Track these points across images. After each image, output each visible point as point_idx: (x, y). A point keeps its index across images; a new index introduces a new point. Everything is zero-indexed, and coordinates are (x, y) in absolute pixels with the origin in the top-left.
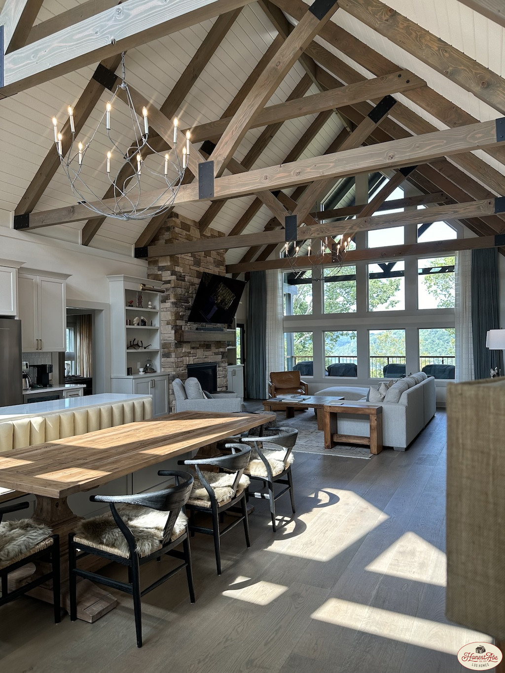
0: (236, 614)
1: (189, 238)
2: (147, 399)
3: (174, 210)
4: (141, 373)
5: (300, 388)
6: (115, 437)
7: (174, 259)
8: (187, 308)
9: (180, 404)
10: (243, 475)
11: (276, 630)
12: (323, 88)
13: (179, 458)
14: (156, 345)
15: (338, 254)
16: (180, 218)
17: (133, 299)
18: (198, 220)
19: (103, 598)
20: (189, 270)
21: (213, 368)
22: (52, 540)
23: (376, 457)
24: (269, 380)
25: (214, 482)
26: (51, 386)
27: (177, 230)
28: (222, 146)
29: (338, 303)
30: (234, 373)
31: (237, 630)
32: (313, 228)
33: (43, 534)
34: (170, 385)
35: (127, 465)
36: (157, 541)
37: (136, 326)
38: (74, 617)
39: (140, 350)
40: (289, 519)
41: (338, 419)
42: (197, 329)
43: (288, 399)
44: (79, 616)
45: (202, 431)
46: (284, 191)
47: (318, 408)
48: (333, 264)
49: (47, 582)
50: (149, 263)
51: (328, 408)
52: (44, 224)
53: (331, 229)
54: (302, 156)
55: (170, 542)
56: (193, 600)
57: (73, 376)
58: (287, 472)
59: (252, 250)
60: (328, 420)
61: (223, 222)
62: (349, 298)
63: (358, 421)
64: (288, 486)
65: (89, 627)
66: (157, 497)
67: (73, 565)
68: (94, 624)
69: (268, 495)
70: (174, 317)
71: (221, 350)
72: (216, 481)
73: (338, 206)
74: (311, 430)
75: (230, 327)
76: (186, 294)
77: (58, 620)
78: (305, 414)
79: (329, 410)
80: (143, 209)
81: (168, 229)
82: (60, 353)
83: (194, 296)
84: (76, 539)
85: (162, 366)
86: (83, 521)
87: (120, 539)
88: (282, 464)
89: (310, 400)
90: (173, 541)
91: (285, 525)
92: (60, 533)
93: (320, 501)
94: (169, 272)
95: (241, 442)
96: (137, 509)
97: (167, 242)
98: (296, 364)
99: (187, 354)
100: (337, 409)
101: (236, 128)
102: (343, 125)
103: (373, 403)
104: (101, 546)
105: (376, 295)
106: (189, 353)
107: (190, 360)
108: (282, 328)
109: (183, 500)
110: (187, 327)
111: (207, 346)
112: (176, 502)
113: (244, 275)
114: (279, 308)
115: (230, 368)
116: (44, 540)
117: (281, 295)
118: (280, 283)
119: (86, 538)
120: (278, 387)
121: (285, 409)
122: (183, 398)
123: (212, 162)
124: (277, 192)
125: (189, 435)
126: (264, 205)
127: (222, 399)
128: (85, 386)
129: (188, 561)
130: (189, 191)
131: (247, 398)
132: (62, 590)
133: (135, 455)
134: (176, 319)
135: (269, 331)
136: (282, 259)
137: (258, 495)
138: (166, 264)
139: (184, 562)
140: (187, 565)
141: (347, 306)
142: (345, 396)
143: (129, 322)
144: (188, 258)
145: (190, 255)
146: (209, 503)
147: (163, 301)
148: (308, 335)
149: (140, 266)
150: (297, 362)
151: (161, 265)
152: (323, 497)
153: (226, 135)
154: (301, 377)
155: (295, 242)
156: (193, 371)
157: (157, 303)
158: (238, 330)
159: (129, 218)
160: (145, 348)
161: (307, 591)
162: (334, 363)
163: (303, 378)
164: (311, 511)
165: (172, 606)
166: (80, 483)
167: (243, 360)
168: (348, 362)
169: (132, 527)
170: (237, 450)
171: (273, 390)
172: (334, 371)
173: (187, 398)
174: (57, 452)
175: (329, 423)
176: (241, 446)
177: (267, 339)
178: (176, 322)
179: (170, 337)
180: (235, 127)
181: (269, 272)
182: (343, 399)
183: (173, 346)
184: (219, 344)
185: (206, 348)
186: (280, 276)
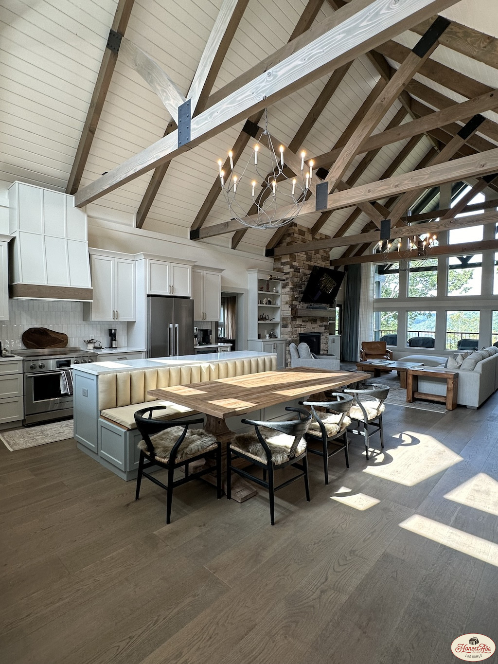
0: (341, 515)
1: (304, 241)
2: (274, 356)
3: (294, 221)
4: (268, 338)
5: (386, 355)
6: (255, 381)
7: (293, 257)
8: (301, 292)
9: (295, 362)
10: (346, 416)
11: (372, 533)
12: (416, 116)
13: (299, 400)
14: (278, 318)
15: (423, 249)
16: (298, 226)
17: (264, 285)
18: (311, 227)
19: (247, 488)
20: (303, 264)
21: (318, 337)
22: (217, 445)
23: (450, 412)
24: (360, 347)
25: (324, 419)
26: (211, 344)
27: (295, 235)
28: (335, 170)
29: (417, 289)
30: (333, 341)
31: (341, 526)
32: (404, 229)
33: (211, 440)
34: (287, 347)
35: (265, 401)
36: (286, 456)
37: (264, 305)
38: (229, 497)
39: (267, 322)
40: (379, 452)
41: (419, 380)
42: (307, 308)
43: (376, 362)
44: (232, 496)
45: (315, 382)
46: (378, 201)
47: (400, 370)
48: (418, 257)
49: (213, 472)
50: (275, 260)
51: (412, 372)
52: (208, 235)
53: (419, 229)
54: (395, 173)
55: (294, 457)
56: (308, 500)
57: (223, 338)
58: (379, 417)
59: (351, 248)
60: (410, 381)
61: (329, 228)
62: (428, 285)
63: (436, 383)
64: (379, 428)
65: (239, 505)
66: (287, 425)
67: (229, 463)
68: (242, 504)
69: (364, 433)
70: (291, 298)
71: (325, 323)
72: (325, 418)
73: (424, 211)
74: (395, 387)
75: (331, 307)
76: (300, 282)
77: (219, 497)
78: (390, 375)
79: (412, 373)
80: (276, 221)
81: (289, 235)
82: (216, 322)
83: (306, 283)
84: (232, 447)
85: (282, 334)
86: (236, 435)
87: (261, 450)
88: (376, 411)
89: (394, 364)
90: (296, 457)
91: (376, 456)
92: (221, 441)
93: (404, 441)
94: (289, 266)
95: (343, 392)
96: (271, 431)
97: (288, 244)
98: (382, 336)
99: (299, 325)
100: (419, 373)
101: (347, 155)
102: (432, 145)
103: (450, 369)
104: (248, 453)
105: (452, 282)
106: (301, 325)
107: (302, 330)
108: (372, 307)
109: (305, 430)
110: (300, 306)
111: (314, 320)
112: (300, 431)
113: (343, 267)
114: (371, 292)
115: (331, 337)
116: (212, 444)
117: (372, 282)
118: (372, 273)
119: (238, 447)
120: (368, 353)
121: (374, 370)
122: (296, 357)
123: (327, 183)
124: (373, 203)
125: (305, 384)
126: (363, 213)
127: (326, 360)
128: (232, 345)
129: (305, 472)
130: (309, 205)
131: (343, 360)
132: (222, 478)
133: (270, 394)
134: (293, 300)
135: (361, 310)
136: (374, 254)
137: (355, 432)
138: (286, 261)
139: (303, 472)
140: (305, 474)
141: (425, 291)
142: (426, 363)
143: (260, 302)
144: (303, 256)
145: (304, 253)
146: (321, 434)
147: (284, 287)
148: (391, 314)
149: (269, 262)
150: (383, 334)
151: (282, 261)
152: (406, 439)
153: (339, 161)
154: (387, 346)
155: (388, 241)
156: (303, 338)
157: (279, 288)
158: (337, 309)
159: (267, 228)
160: (270, 320)
161: (395, 507)
162: (414, 336)
163: (389, 348)
164: (396, 448)
165: (293, 501)
166: (236, 410)
167: (340, 332)
168: (427, 336)
169: (269, 443)
170: (341, 398)
171: (364, 356)
172: (414, 342)
173: (299, 357)
174: (219, 387)
175: (411, 384)
176: (345, 396)
177: (360, 316)
178: (292, 302)
179: (287, 313)
180: (345, 155)
181: (363, 265)
182: (423, 365)
183: (289, 320)
184: (323, 319)
185: (314, 322)
186: (373, 267)
